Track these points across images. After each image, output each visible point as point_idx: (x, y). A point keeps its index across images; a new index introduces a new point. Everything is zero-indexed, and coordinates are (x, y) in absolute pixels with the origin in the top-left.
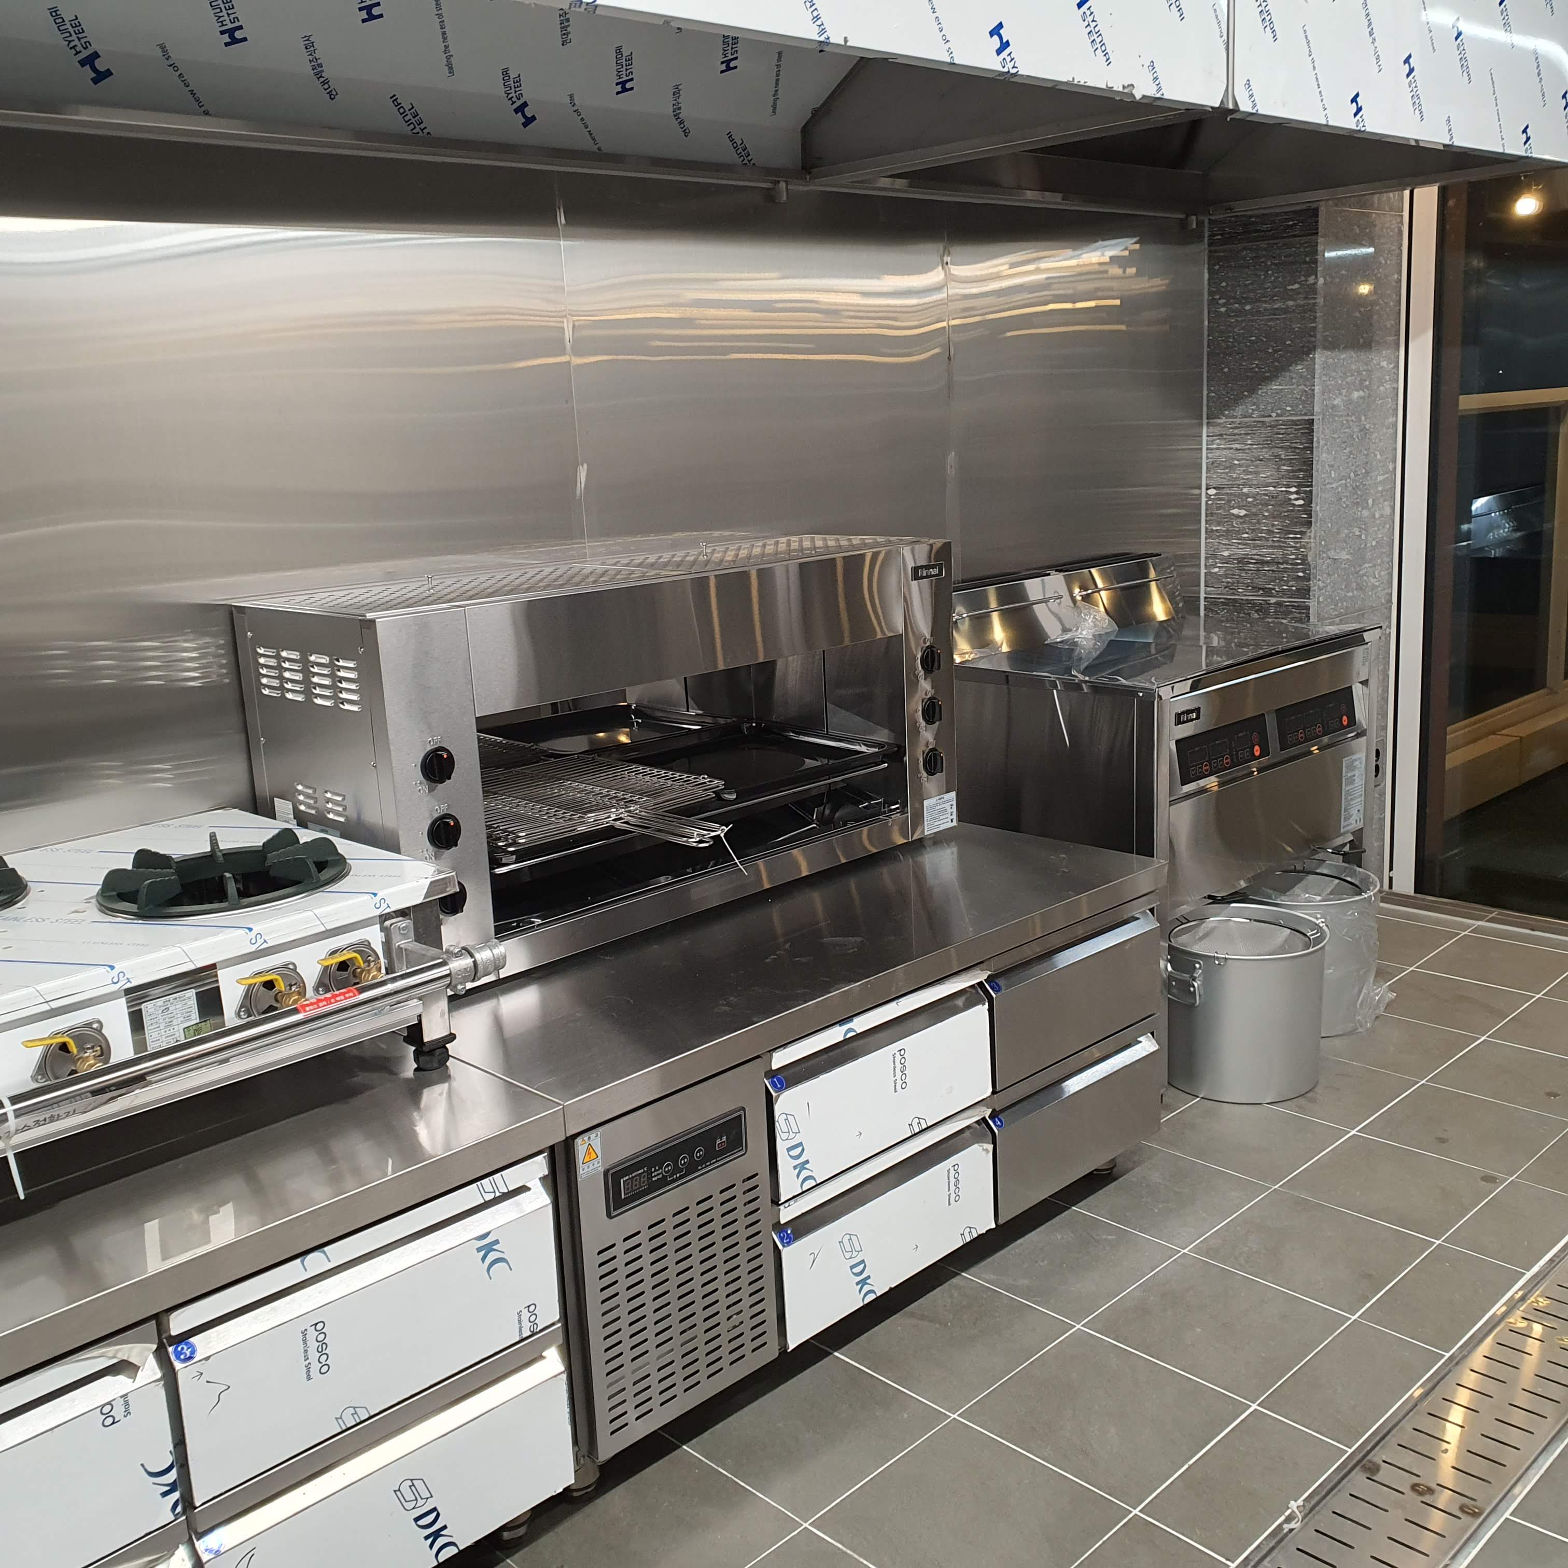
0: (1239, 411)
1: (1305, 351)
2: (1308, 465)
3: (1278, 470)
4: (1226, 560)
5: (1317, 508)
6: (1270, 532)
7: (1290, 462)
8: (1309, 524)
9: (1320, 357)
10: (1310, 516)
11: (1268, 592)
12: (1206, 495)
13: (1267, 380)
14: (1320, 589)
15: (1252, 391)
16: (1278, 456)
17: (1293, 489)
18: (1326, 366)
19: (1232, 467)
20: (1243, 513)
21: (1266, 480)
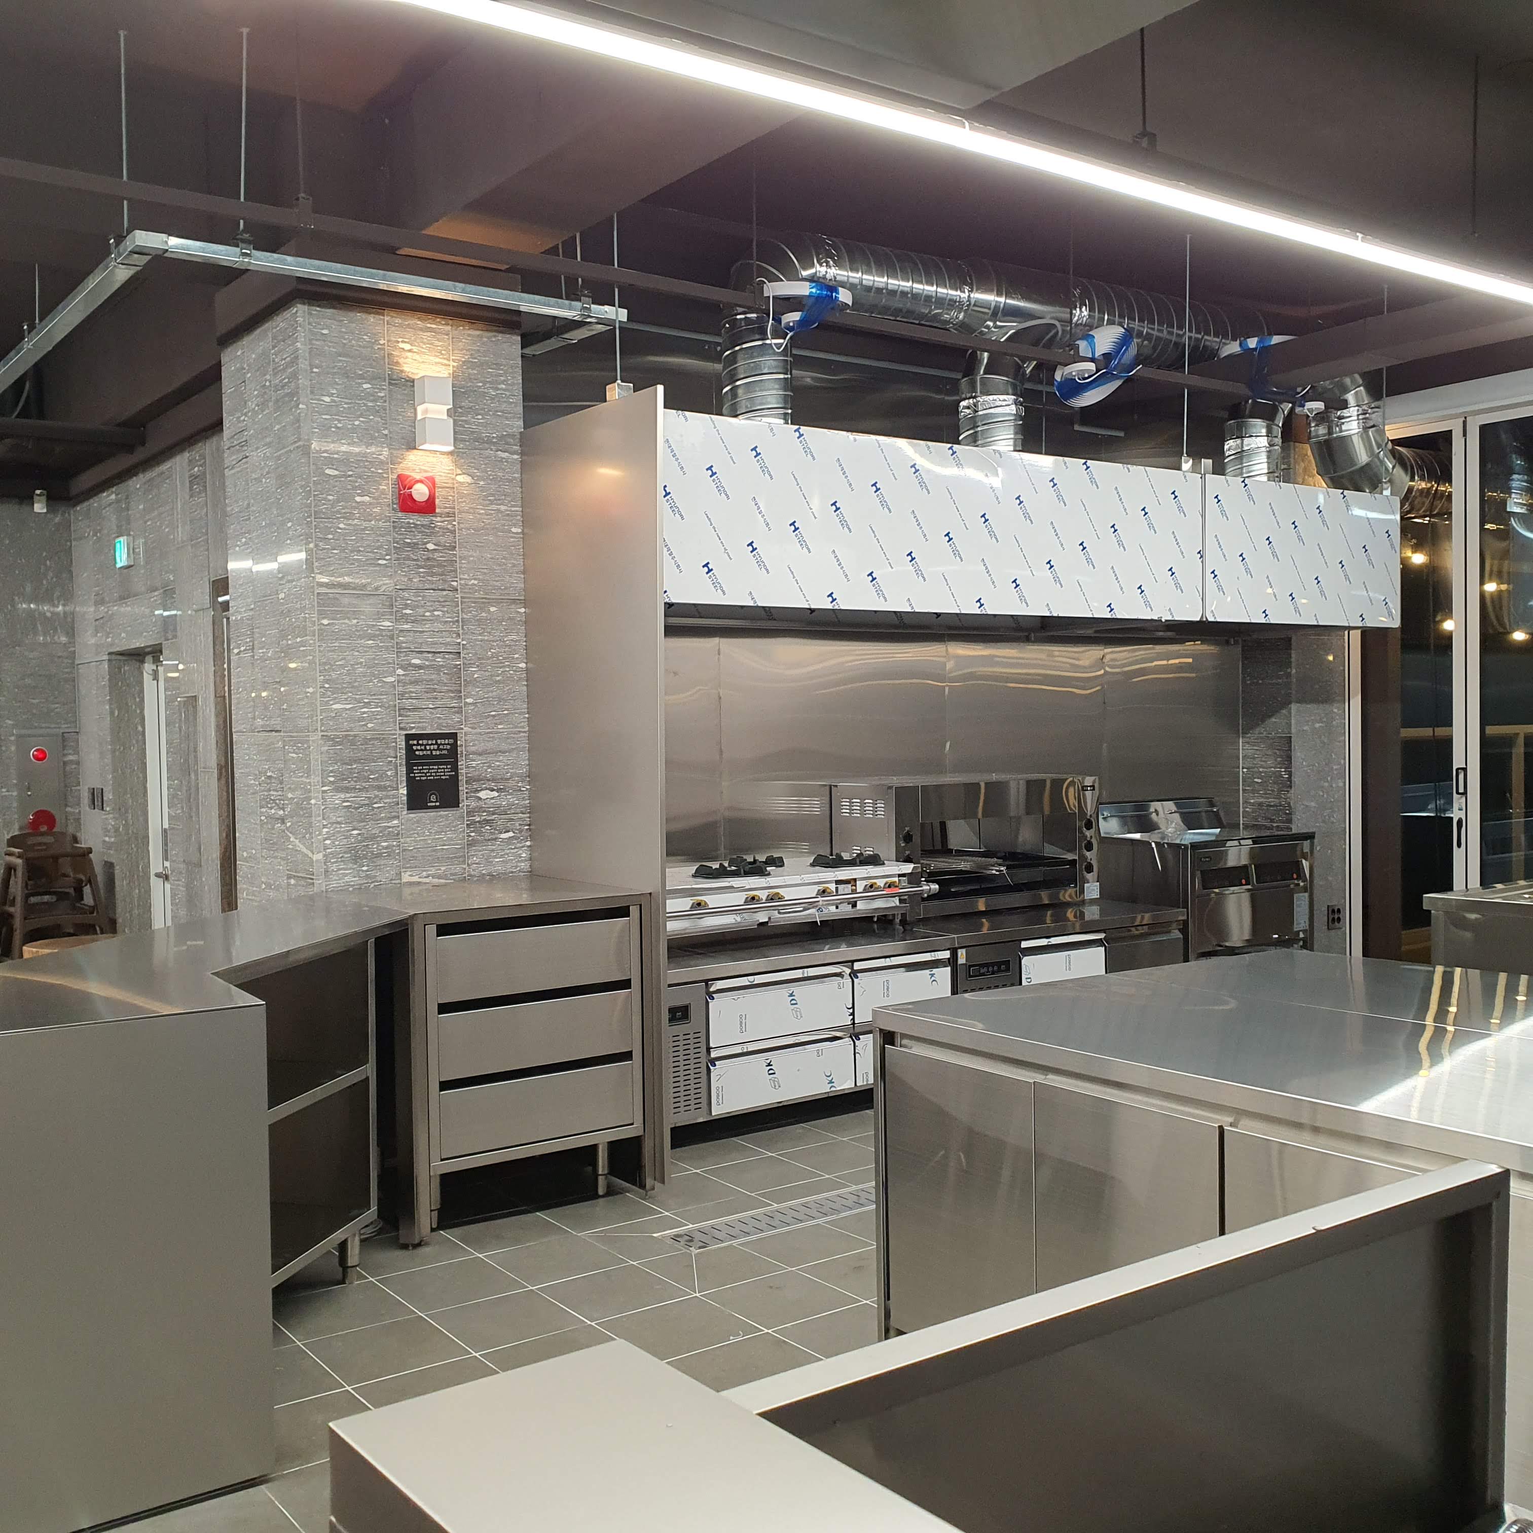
0: (1257, 731)
1: (1286, 704)
2: (1289, 758)
3: (1276, 760)
4: (1253, 804)
5: (1296, 779)
6: (1273, 791)
7: (1281, 756)
8: (1291, 787)
9: (1294, 707)
10: (1291, 782)
11: (1272, 821)
12: (1242, 771)
13: (1270, 717)
14: (1298, 819)
15: (1263, 721)
16: (1276, 753)
17: (1283, 770)
18: (1298, 711)
19: (1254, 758)
20: (1260, 781)
21: (1270, 765)
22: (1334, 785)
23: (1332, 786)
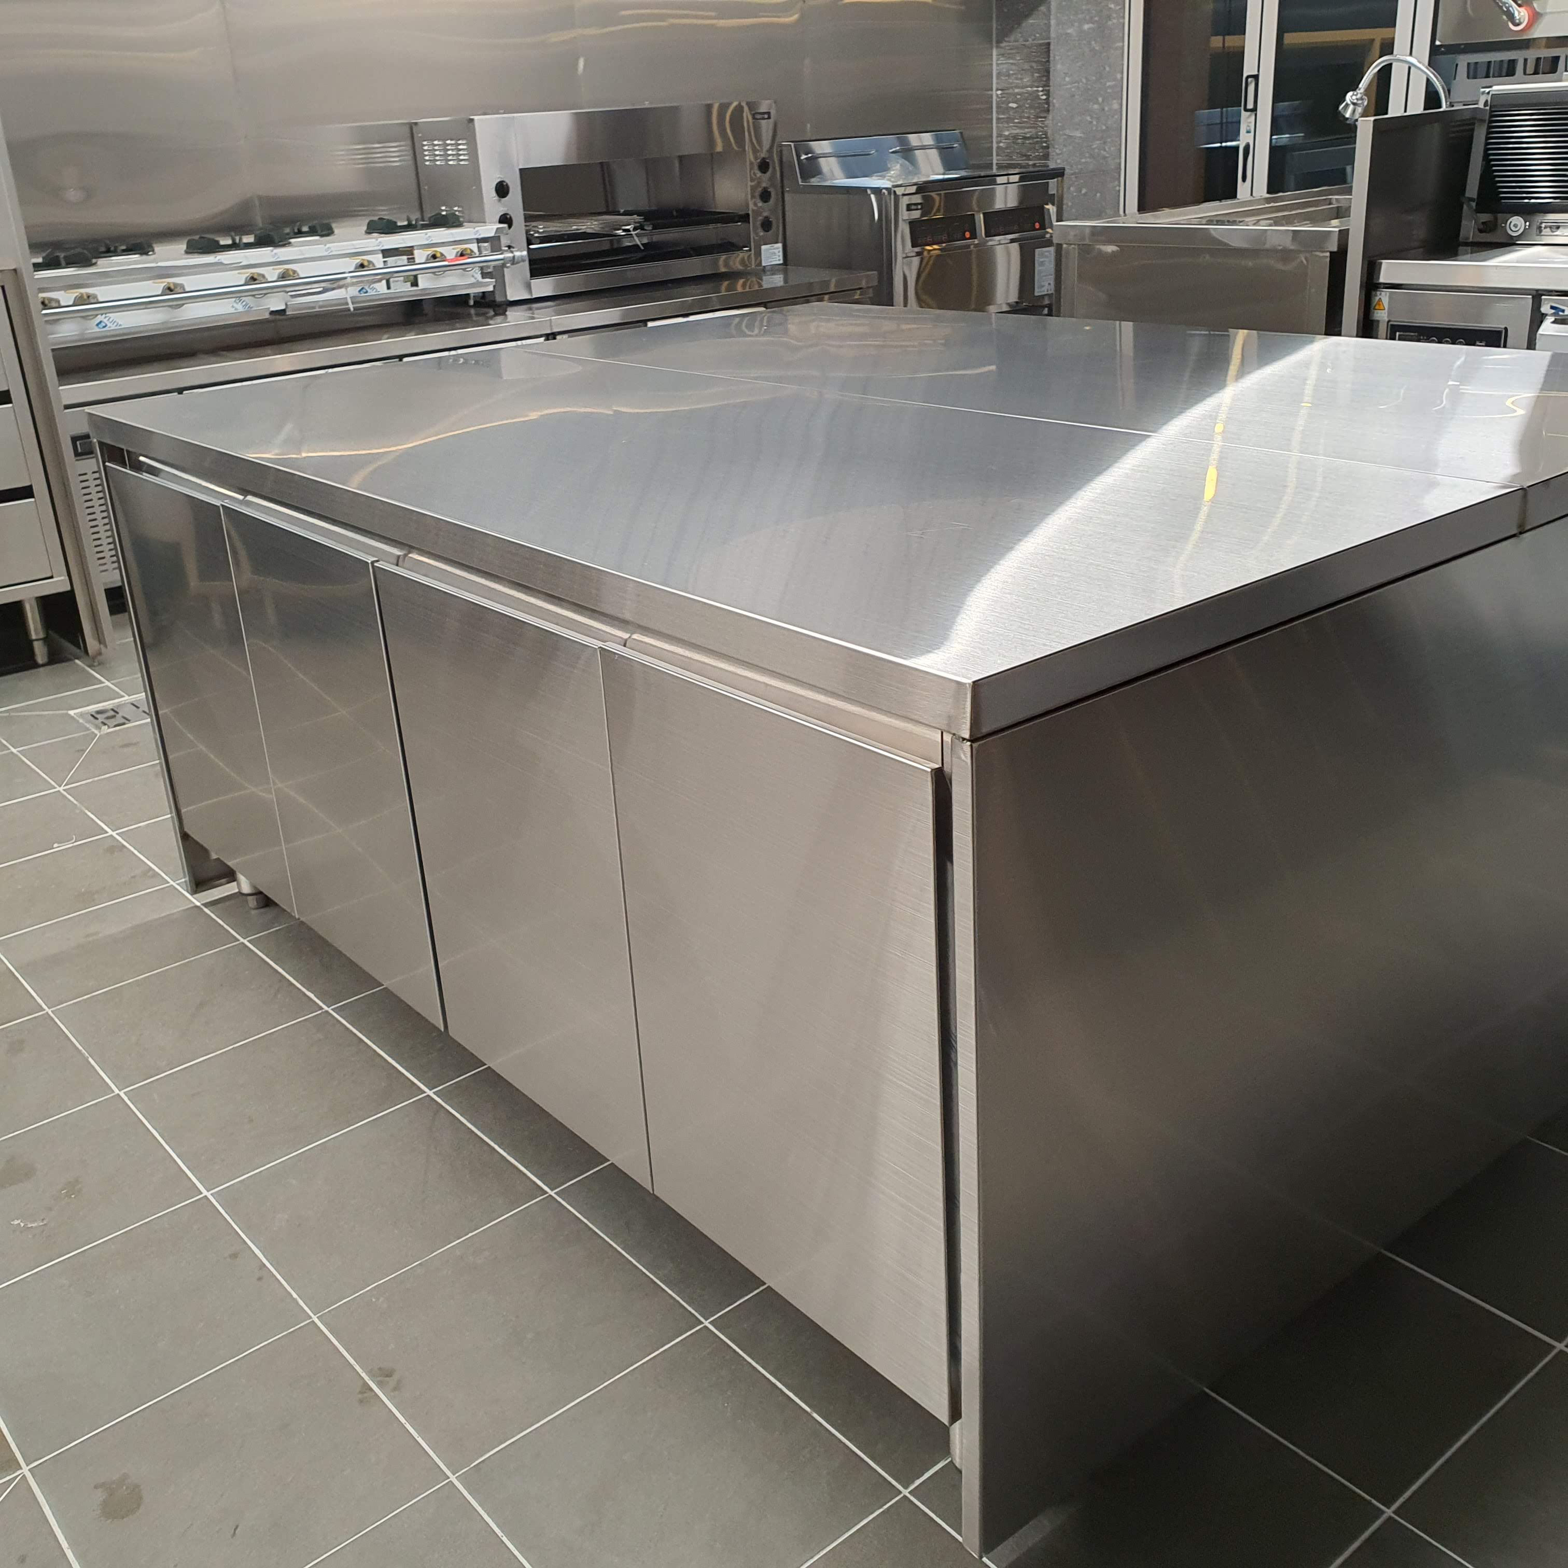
0: (1012, 38)
2: (1048, 72)
4: (1007, 138)
5: (1055, 101)
6: (1028, 118)
7: (1038, 71)
8: (1048, 111)
10: (1049, 106)
11: (1028, 158)
12: (996, 94)
13: (1027, 16)
14: (1058, 154)
15: (1019, 24)
16: (1032, 67)
17: (1040, 89)
19: (1009, 75)
20: (1014, 105)
21: (1026, 84)
22: (1106, 109)
23: (1103, 110)
